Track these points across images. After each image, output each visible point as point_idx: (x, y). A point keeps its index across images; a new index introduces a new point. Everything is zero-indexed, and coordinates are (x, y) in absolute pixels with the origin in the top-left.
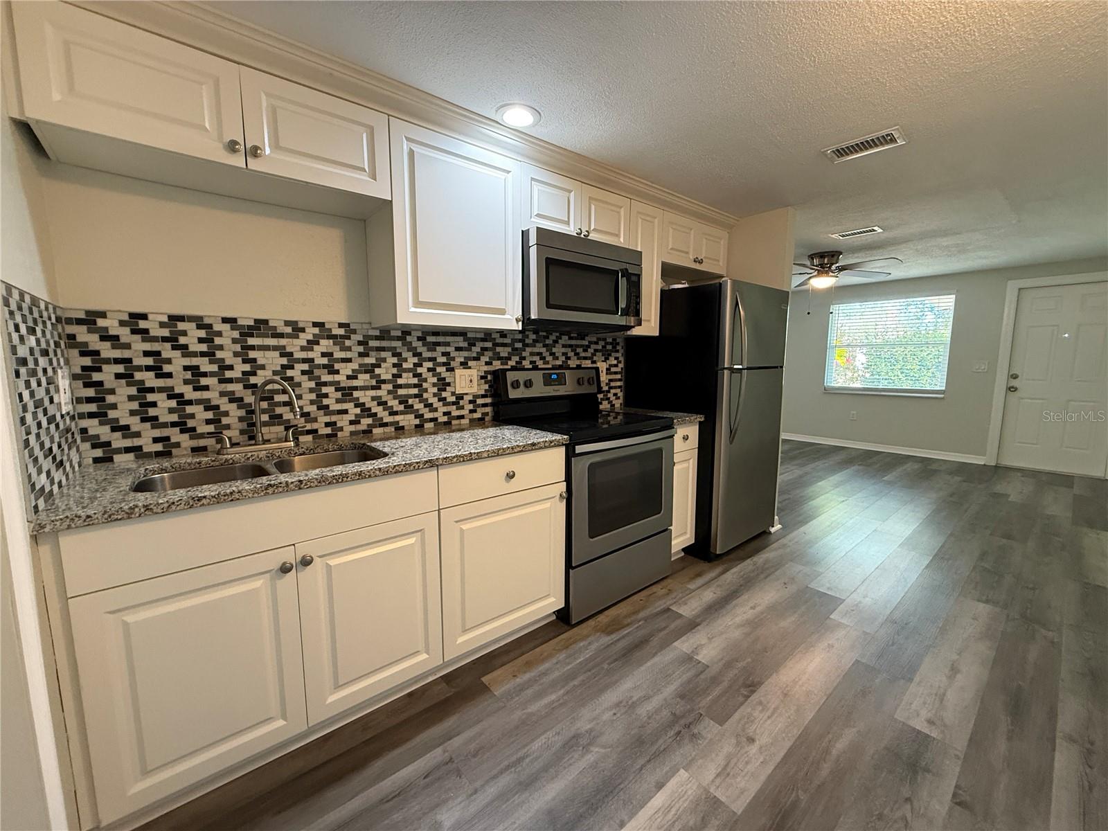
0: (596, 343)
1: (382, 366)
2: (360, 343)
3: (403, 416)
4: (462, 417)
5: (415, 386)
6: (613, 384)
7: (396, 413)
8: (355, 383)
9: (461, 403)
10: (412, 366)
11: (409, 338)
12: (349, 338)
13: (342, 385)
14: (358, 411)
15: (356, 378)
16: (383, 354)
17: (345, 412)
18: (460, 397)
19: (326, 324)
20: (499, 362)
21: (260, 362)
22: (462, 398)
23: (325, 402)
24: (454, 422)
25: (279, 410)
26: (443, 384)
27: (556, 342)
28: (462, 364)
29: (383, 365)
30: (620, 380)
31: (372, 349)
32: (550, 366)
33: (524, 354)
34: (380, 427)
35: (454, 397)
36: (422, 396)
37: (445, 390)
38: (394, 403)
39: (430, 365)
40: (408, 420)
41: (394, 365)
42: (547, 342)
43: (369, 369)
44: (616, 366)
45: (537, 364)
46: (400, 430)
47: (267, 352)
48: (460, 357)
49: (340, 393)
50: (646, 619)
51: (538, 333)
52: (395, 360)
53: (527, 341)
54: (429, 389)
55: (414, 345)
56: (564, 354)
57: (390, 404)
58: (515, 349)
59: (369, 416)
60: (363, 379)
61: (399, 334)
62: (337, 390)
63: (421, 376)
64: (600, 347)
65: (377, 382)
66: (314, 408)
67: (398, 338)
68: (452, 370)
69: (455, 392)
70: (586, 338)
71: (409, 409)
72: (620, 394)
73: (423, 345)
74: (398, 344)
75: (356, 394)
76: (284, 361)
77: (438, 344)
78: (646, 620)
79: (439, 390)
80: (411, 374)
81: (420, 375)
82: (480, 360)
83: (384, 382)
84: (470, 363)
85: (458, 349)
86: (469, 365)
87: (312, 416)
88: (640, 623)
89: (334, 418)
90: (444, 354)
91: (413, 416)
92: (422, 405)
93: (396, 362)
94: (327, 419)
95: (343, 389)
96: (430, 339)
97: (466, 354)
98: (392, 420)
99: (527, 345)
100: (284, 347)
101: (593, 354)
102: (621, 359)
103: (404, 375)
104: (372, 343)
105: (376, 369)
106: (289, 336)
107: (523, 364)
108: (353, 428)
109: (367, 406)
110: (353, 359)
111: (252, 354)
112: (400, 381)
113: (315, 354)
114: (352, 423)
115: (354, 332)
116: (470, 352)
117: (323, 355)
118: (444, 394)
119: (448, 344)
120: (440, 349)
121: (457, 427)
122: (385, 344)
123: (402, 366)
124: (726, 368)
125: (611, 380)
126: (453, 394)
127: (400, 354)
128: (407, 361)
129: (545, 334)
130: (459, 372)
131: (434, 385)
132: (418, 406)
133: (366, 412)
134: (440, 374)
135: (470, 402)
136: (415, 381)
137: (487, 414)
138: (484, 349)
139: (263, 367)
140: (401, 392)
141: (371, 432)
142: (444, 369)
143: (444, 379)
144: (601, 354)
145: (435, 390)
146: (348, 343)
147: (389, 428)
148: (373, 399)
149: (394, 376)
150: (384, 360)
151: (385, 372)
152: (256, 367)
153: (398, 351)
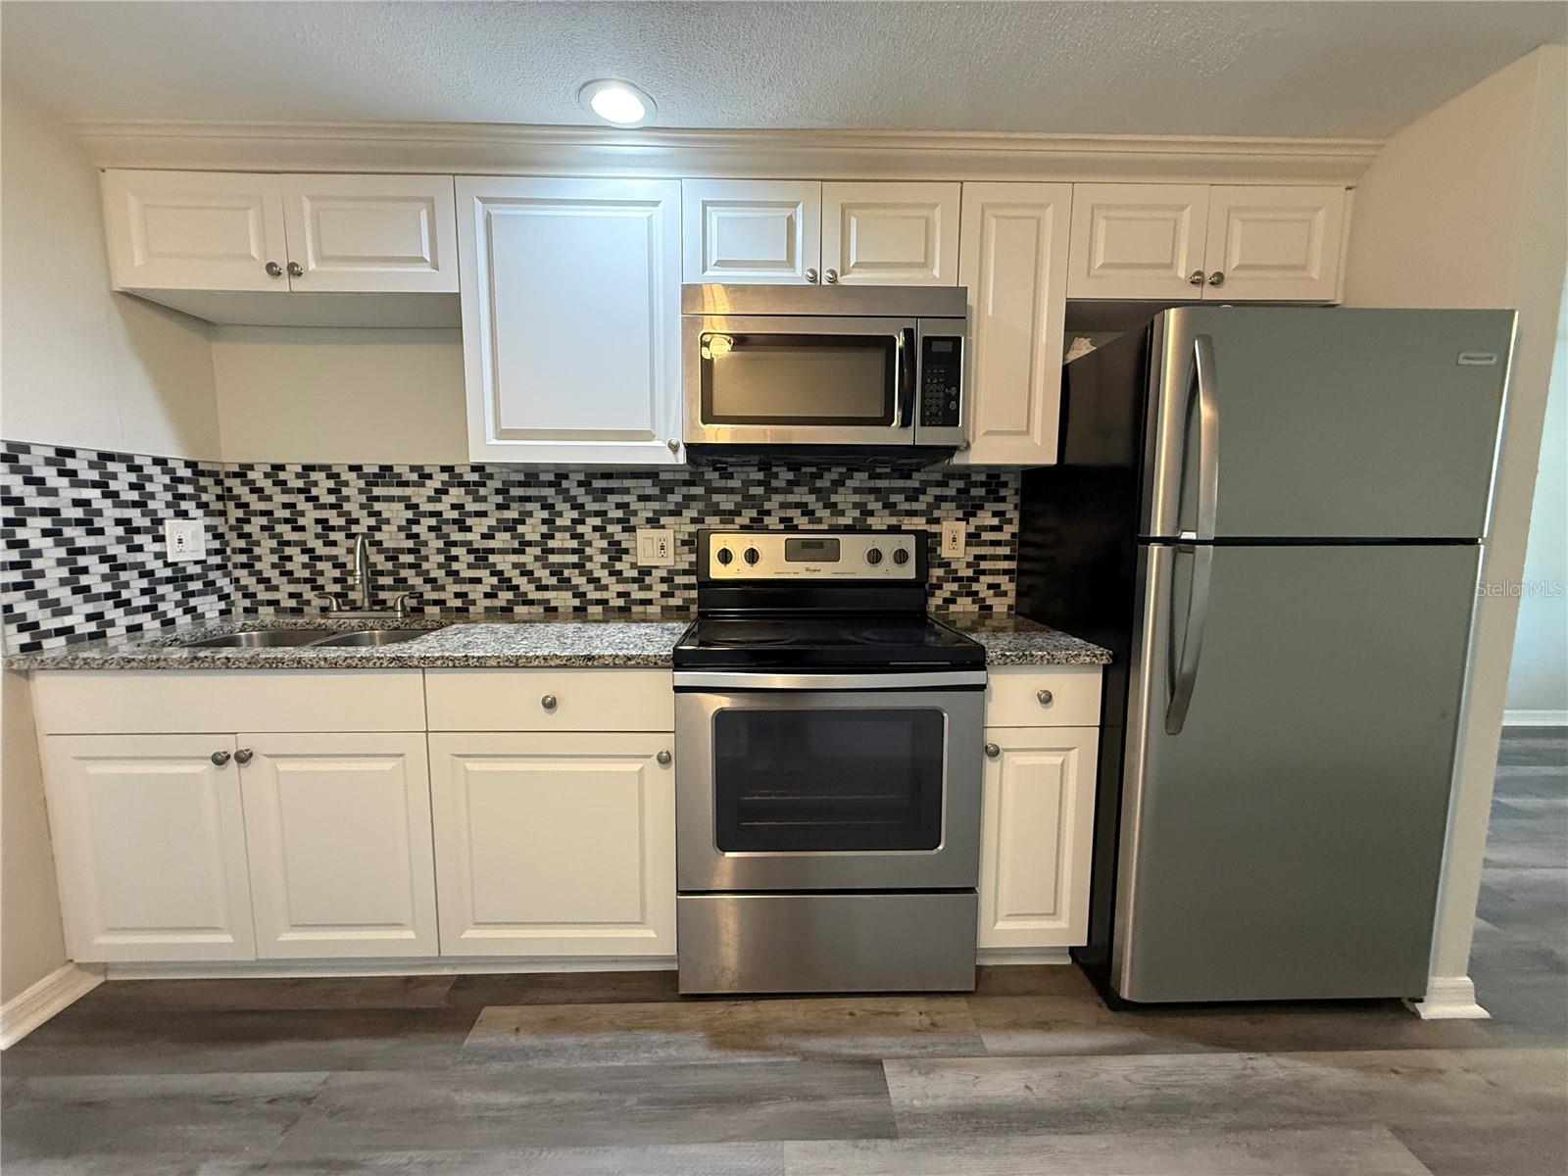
0: (944, 484)
1: (527, 522)
2: (498, 492)
3: (555, 592)
4: (649, 602)
5: (574, 551)
6: (984, 565)
7: (546, 588)
8: (491, 544)
9: (648, 580)
10: (569, 523)
11: (565, 484)
12: (484, 485)
13: (475, 546)
14: (494, 580)
15: (492, 537)
16: (529, 506)
17: (478, 581)
18: (646, 572)
19: (456, 468)
20: (717, 519)
21: (385, 515)
22: (649, 574)
23: (455, 566)
24: (635, 609)
25: (404, 573)
26: (617, 551)
27: (839, 483)
28: (649, 520)
29: (529, 521)
30: (1006, 558)
31: (514, 499)
32: (825, 527)
33: (767, 506)
34: (523, 605)
35: (636, 571)
36: (584, 566)
37: (620, 559)
38: (543, 574)
39: (597, 521)
40: (563, 600)
41: (544, 522)
42: (819, 484)
43: (510, 527)
44: (998, 529)
45: (795, 522)
46: (551, 612)
47: (392, 504)
48: (645, 511)
49: (473, 556)
50: (806, 1056)
51: (800, 470)
52: (545, 514)
53: (774, 483)
54: (594, 557)
55: (572, 493)
56: (855, 506)
57: (537, 574)
58: (747, 497)
59: (509, 589)
60: (502, 539)
61: (552, 477)
62: (469, 552)
63: (583, 538)
64: (951, 492)
65: (520, 543)
66: (442, 573)
67: (550, 484)
68: (633, 529)
69: (636, 564)
70: (915, 475)
71: (564, 583)
72: (1007, 585)
73: (587, 493)
74: (549, 492)
75: (492, 558)
76: (410, 514)
77: (611, 491)
78: (805, 1059)
79: (610, 558)
80: (568, 535)
81: (582, 536)
82: (681, 515)
83: (530, 544)
84: (663, 520)
85: (643, 498)
86: (662, 523)
87: (440, 582)
88: (788, 1059)
89: (465, 588)
90: (618, 506)
91: (570, 594)
92: (583, 580)
93: (547, 516)
94: (457, 588)
95: (477, 551)
96: (598, 484)
97: (656, 505)
98: (540, 598)
99: (776, 491)
100: (409, 498)
101: (931, 507)
102: (1014, 515)
103: (558, 535)
104: (515, 492)
105: (518, 526)
106: (415, 484)
107: (766, 522)
108: (488, 603)
109: (506, 575)
110: (489, 513)
111: (377, 506)
112: (551, 544)
113: (444, 506)
114: (487, 595)
115: (491, 476)
116: (663, 503)
117: (454, 507)
118: (618, 566)
119: (626, 491)
120: (613, 499)
121: (642, 617)
122: (531, 492)
123: (554, 523)
124: (1156, 540)
125: (979, 558)
126: (633, 566)
127: (552, 506)
128: (562, 516)
129: (814, 470)
130: (644, 534)
131: (603, 551)
132: (579, 580)
133: (506, 583)
134: (612, 535)
135: (663, 580)
136: (574, 544)
137: (692, 601)
138: (689, 499)
139: (387, 522)
140: (553, 558)
141: (511, 610)
142: (619, 528)
143: (619, 543)
144: (953, 505)
145: (605, 558)
146: (482, 491)
147: (536, 607)
148: (515, 566)
149: (543, 536)
150: (530, 514)
151: (532, 530)
152: (381, 521)
153: (550, 501)
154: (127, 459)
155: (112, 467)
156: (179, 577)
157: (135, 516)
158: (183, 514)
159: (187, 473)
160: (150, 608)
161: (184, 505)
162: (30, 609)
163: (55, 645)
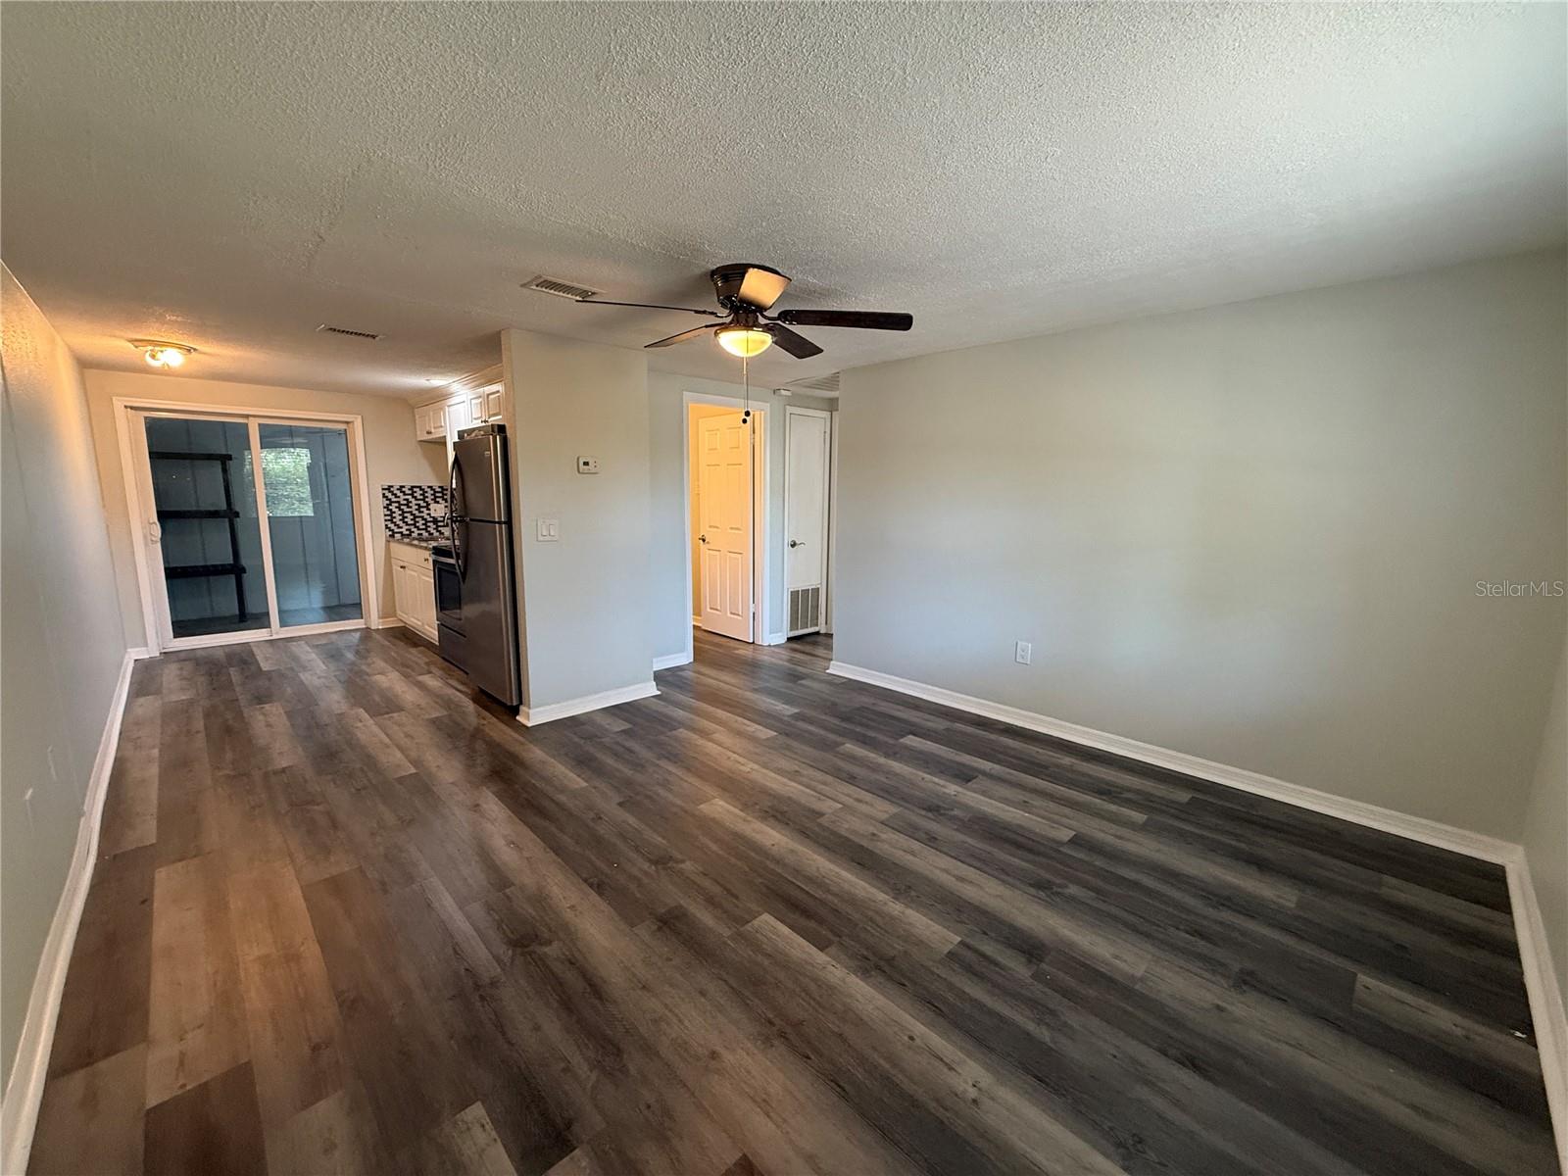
154: (420, 487)
155: (415, 490)
156: (435, 521)
157: (422, 503)
158: (438, 502)
159: (440, 490)
160: (426, 529)
161: (438, 499)
162: (392, 526)
163: (398, 536)
